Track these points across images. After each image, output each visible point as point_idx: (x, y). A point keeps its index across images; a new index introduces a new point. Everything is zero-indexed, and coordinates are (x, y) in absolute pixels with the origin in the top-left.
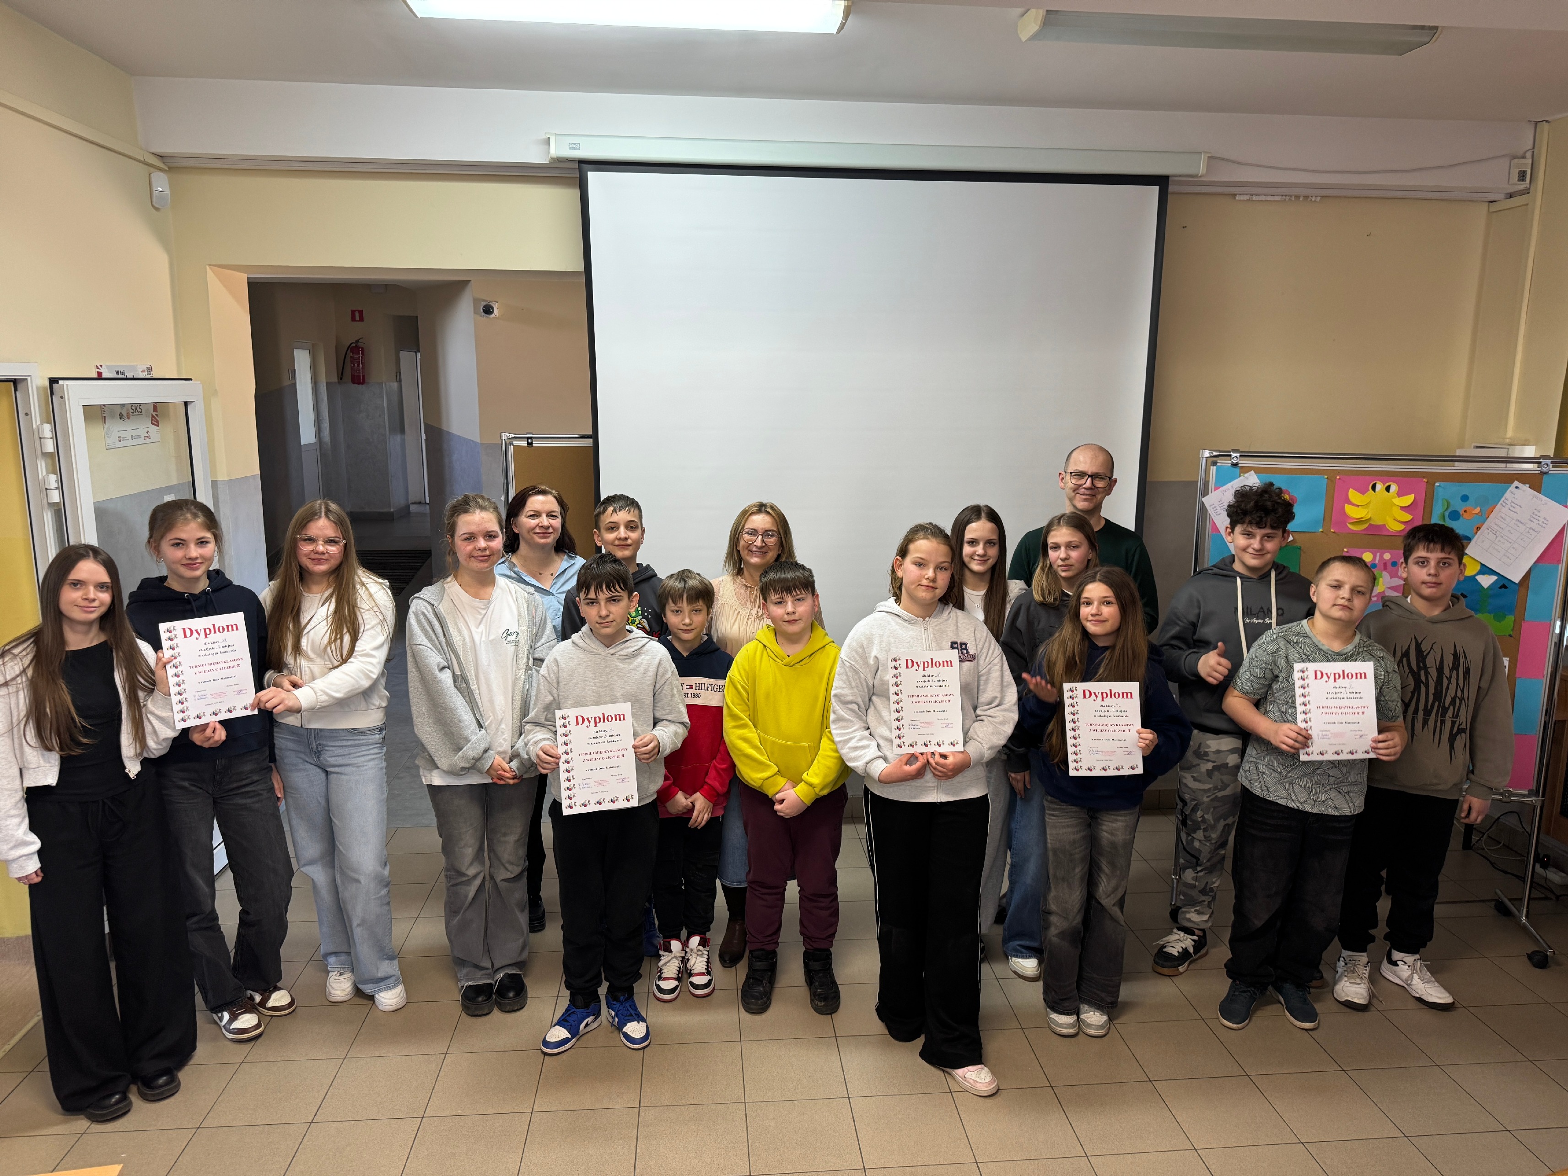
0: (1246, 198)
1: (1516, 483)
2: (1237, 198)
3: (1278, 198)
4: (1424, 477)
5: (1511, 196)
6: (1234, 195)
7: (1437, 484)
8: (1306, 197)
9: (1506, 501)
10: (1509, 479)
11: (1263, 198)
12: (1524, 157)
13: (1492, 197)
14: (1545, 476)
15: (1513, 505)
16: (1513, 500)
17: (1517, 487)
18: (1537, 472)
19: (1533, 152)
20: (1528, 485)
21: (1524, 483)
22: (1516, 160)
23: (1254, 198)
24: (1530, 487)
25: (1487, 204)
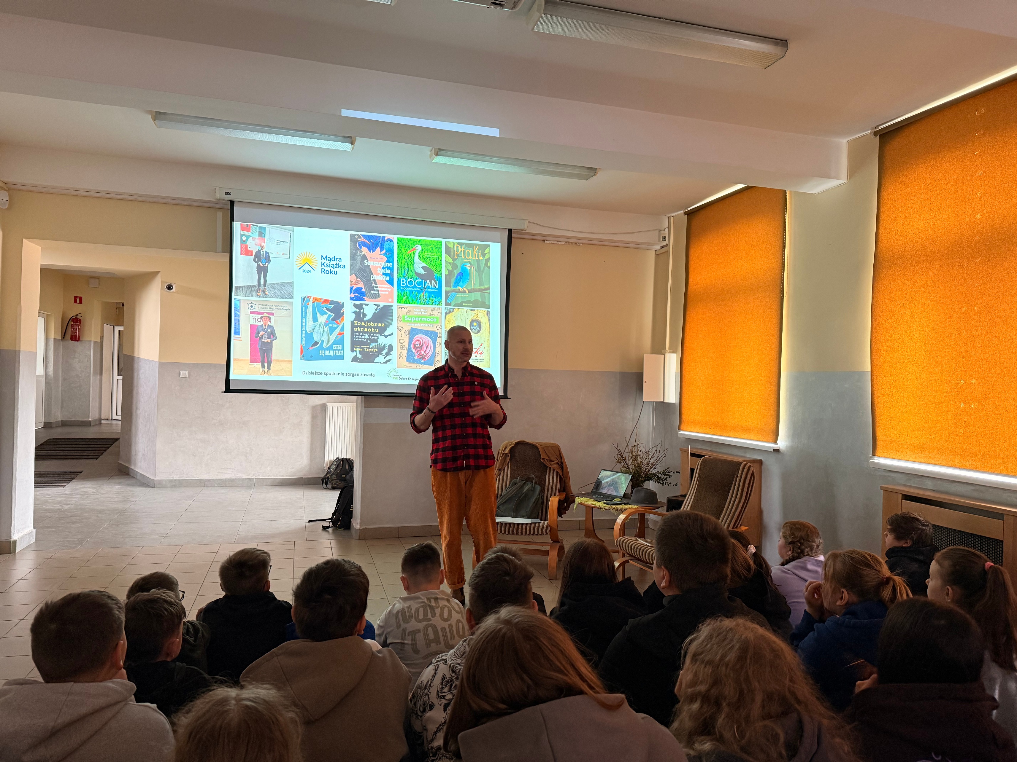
0: (549, 242)
3: (563, 243)
5: (662, 247)
6: (544, 241)
8: (576, 243)
12: (664, 231)
19: (668, 229)
22: (661, 232)
23: (553, 242)
25: (654, 251)
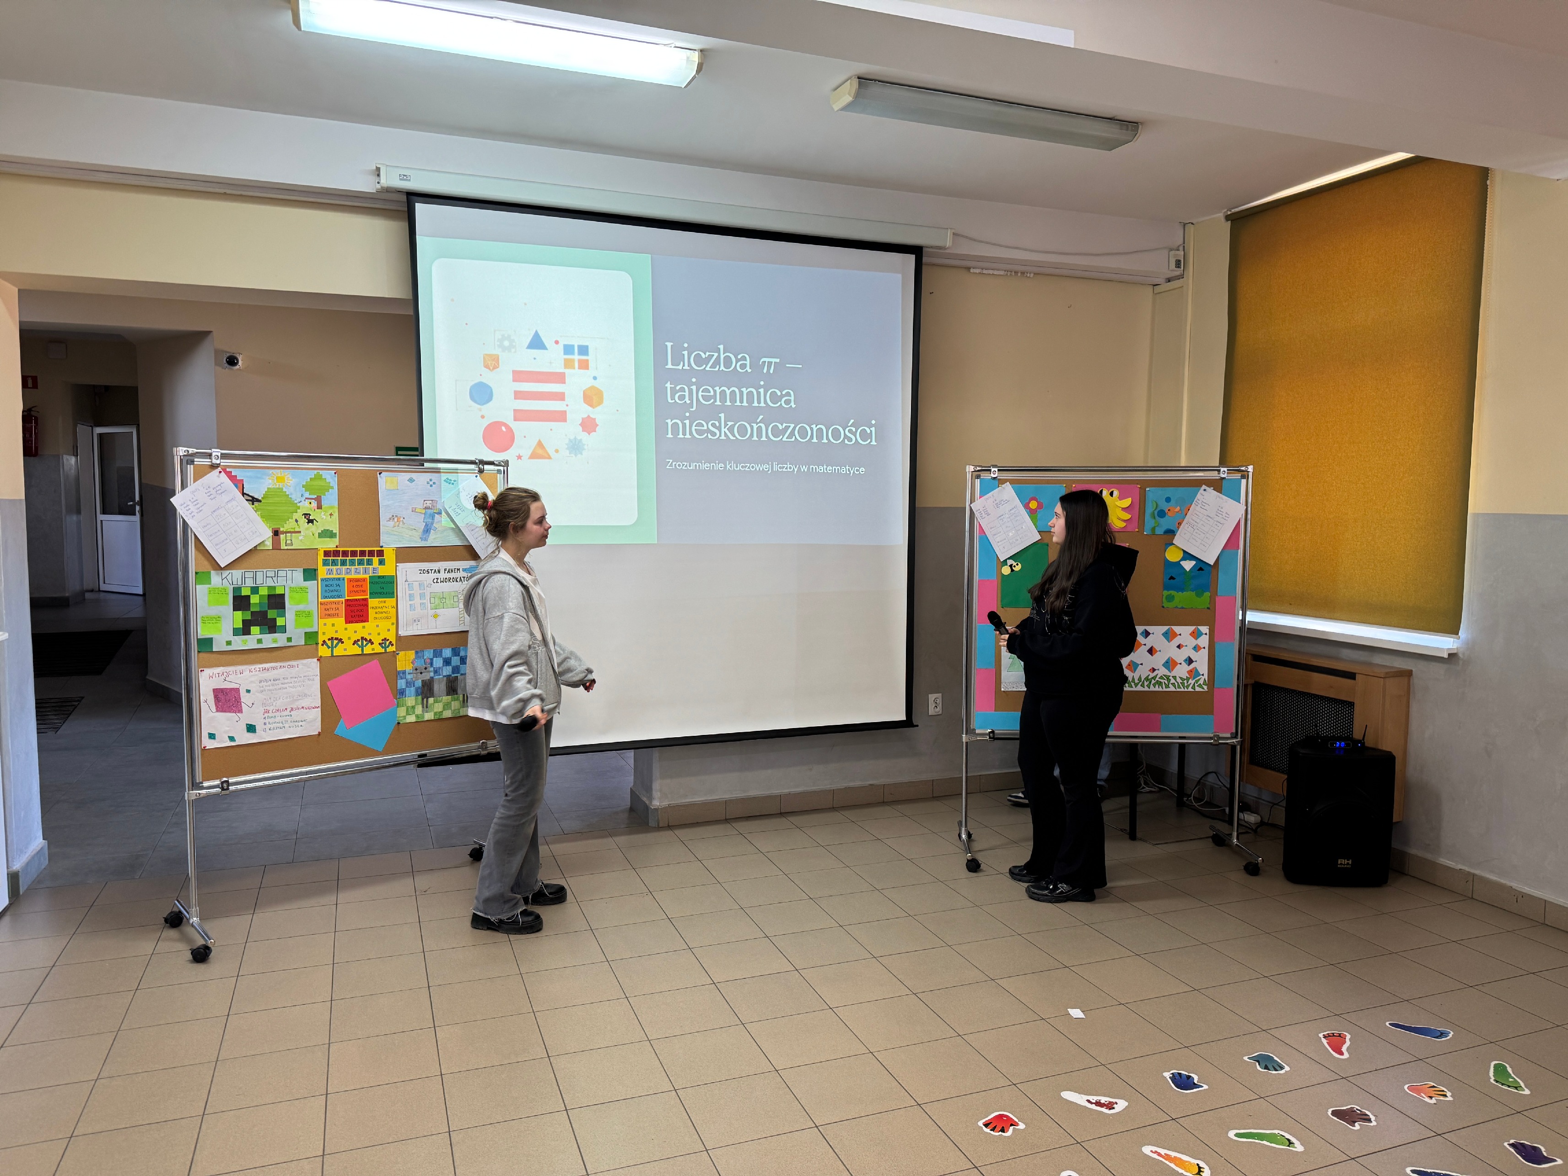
0: (978, 271)
1: (1204, 487)
2: (972, 270)
3: (1002, 273)
4: (1137, 484)
5: (1169, 280)
6: (968, 269)
7: (1147, 489)
8: (1023, 273)
9: (1198, 501)
10: (1198, 483)
11: (991, 272)
12: (1178, 250)
13: (1156, 281)
14: (1224, 481)
15: (1204, 504)
16: (1204, 500)
17: (1205, 490)
18: (1218, 478)
19: (1184, 246)
20: (1213, 488)
21: (1209, 486)
22: (1172, 253)
23: (985, 272)
24: (1214, 489)
25: (1152, 286)
